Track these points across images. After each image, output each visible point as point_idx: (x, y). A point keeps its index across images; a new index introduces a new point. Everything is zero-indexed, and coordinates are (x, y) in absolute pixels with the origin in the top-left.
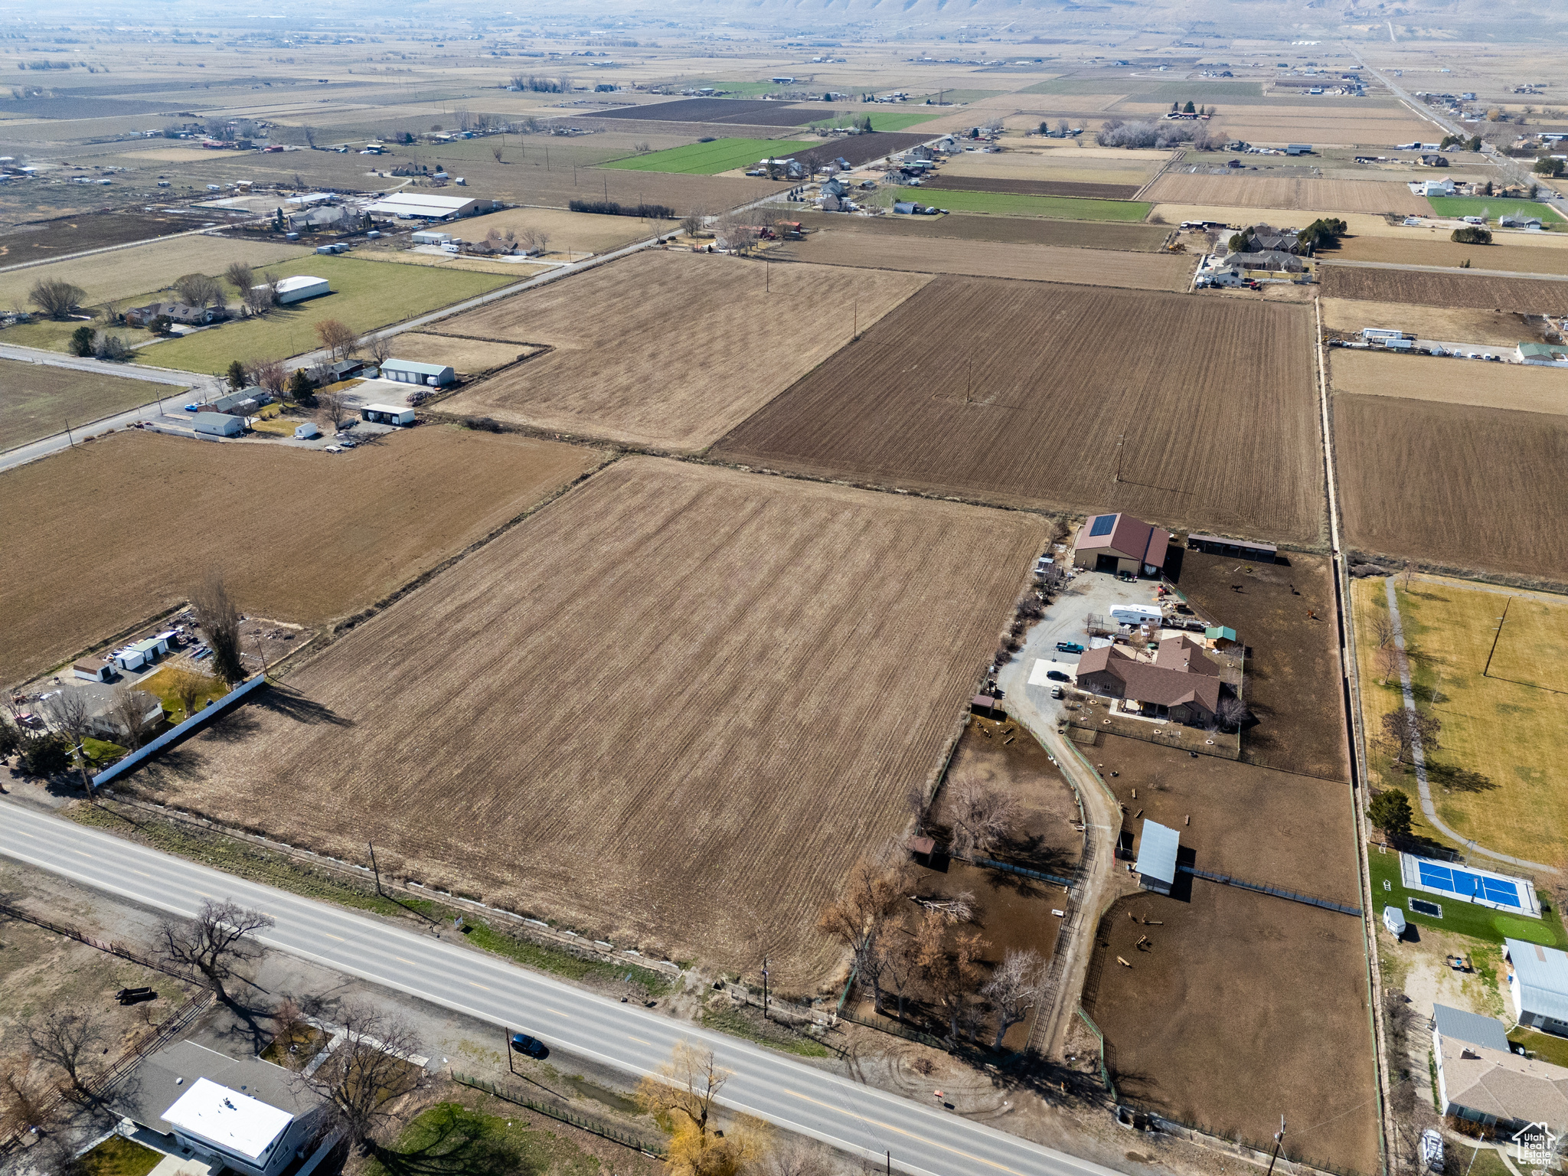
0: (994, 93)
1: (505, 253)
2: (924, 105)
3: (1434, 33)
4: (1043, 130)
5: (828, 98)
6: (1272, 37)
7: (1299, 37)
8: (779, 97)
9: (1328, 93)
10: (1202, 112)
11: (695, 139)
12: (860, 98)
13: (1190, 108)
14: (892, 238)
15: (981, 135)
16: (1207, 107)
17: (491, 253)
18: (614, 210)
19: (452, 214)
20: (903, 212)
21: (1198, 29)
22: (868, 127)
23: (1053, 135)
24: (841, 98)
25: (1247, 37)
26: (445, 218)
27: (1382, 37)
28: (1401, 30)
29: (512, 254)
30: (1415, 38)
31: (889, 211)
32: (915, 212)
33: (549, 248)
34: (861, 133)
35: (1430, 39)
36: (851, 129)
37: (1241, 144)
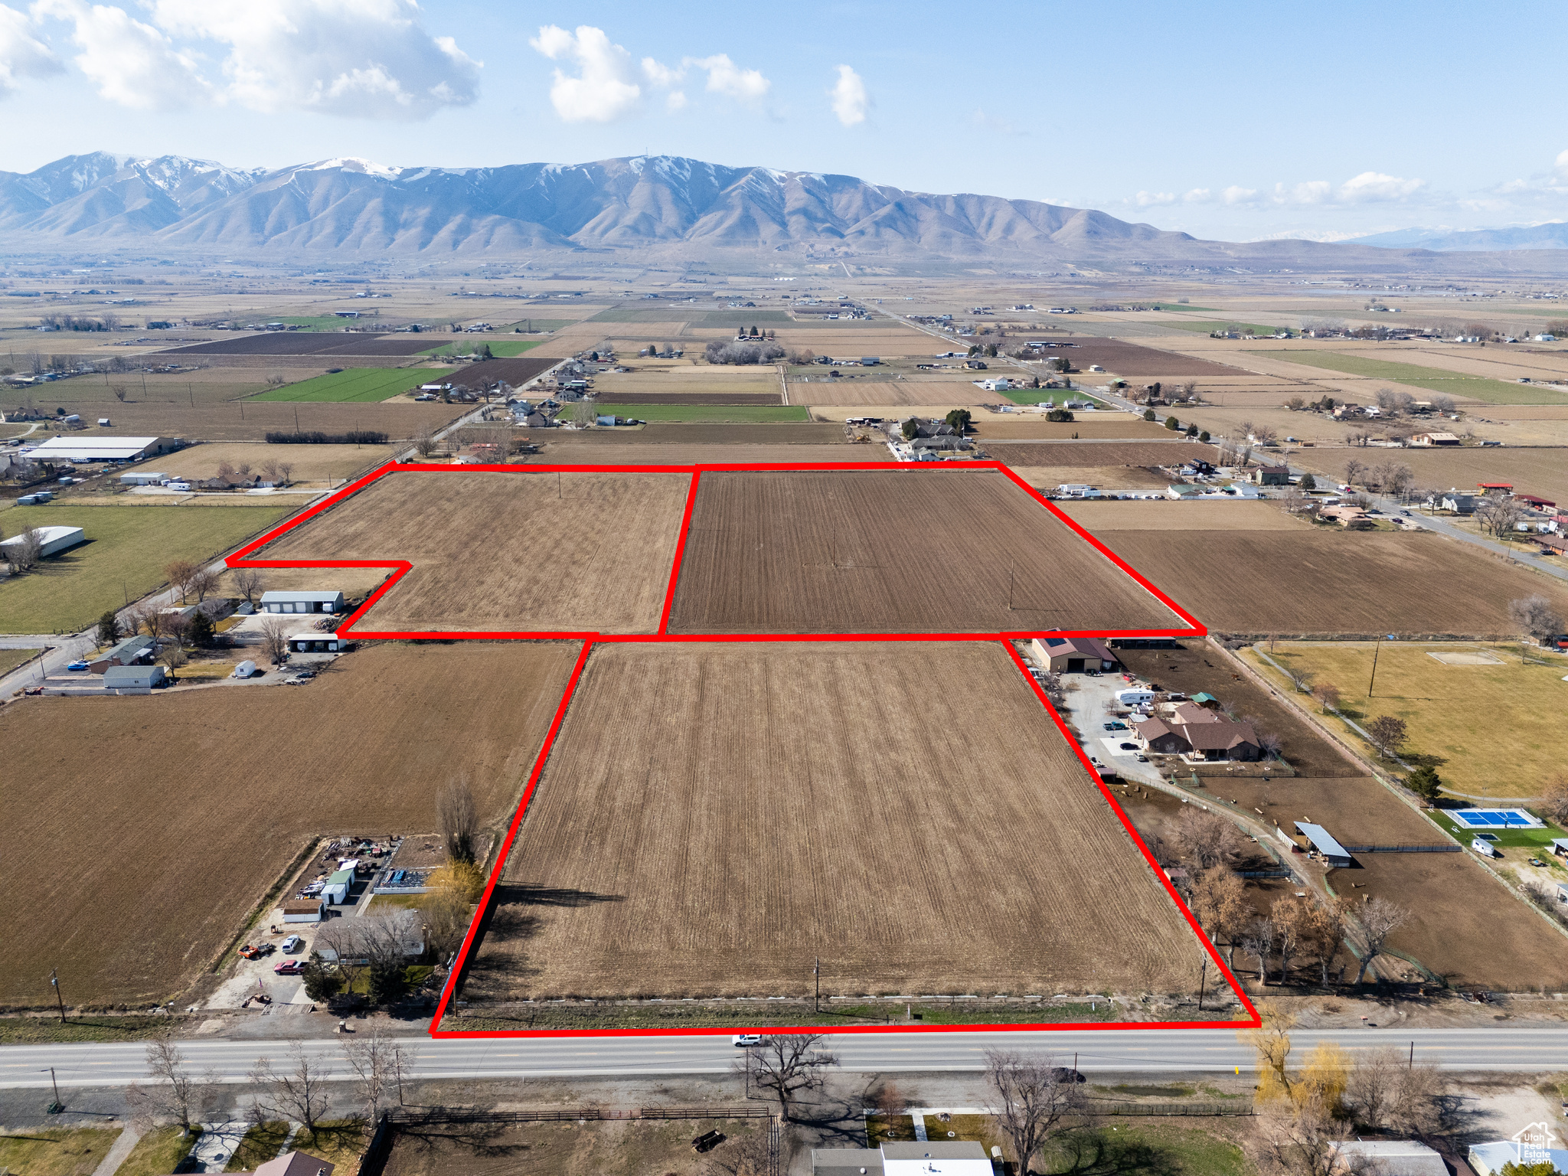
0: (569, 322)
1: (249, 487)
2: (514, 333)
3: (878, 270)
4: (653, 352)
5: (416, 329)
6: (756, 275)
7: (777, 274)
8: (363, 329)
9: (842, 318)
10: (764, 334)
11: (322, 371)
12: (449, 328)
13: (754, 332)
14: (621, 446)
15: (600, 358)
16: (767, 331)
17: (232, 487)
18: (319, 439)
19: (138, 455)
20: (606, 425)
21: (694, 267)
22: (488, 354)
23: (662, 356)
24: (425, 329)
25: (737, 275)
26: (132, 458)
27: (838, 274)
28: (853, 268)
29: (255, 487)
30: (865, 275)
31: (593, 425)
32: (616, 424)
33: (293, 478)
34: (484, 360)
35: (875, 275)
36: (473, 356)
37: (826, 358)
